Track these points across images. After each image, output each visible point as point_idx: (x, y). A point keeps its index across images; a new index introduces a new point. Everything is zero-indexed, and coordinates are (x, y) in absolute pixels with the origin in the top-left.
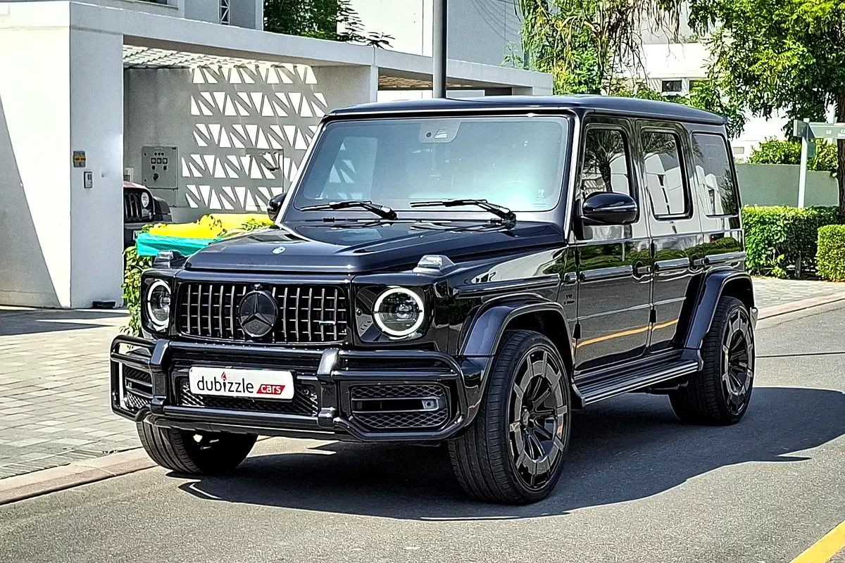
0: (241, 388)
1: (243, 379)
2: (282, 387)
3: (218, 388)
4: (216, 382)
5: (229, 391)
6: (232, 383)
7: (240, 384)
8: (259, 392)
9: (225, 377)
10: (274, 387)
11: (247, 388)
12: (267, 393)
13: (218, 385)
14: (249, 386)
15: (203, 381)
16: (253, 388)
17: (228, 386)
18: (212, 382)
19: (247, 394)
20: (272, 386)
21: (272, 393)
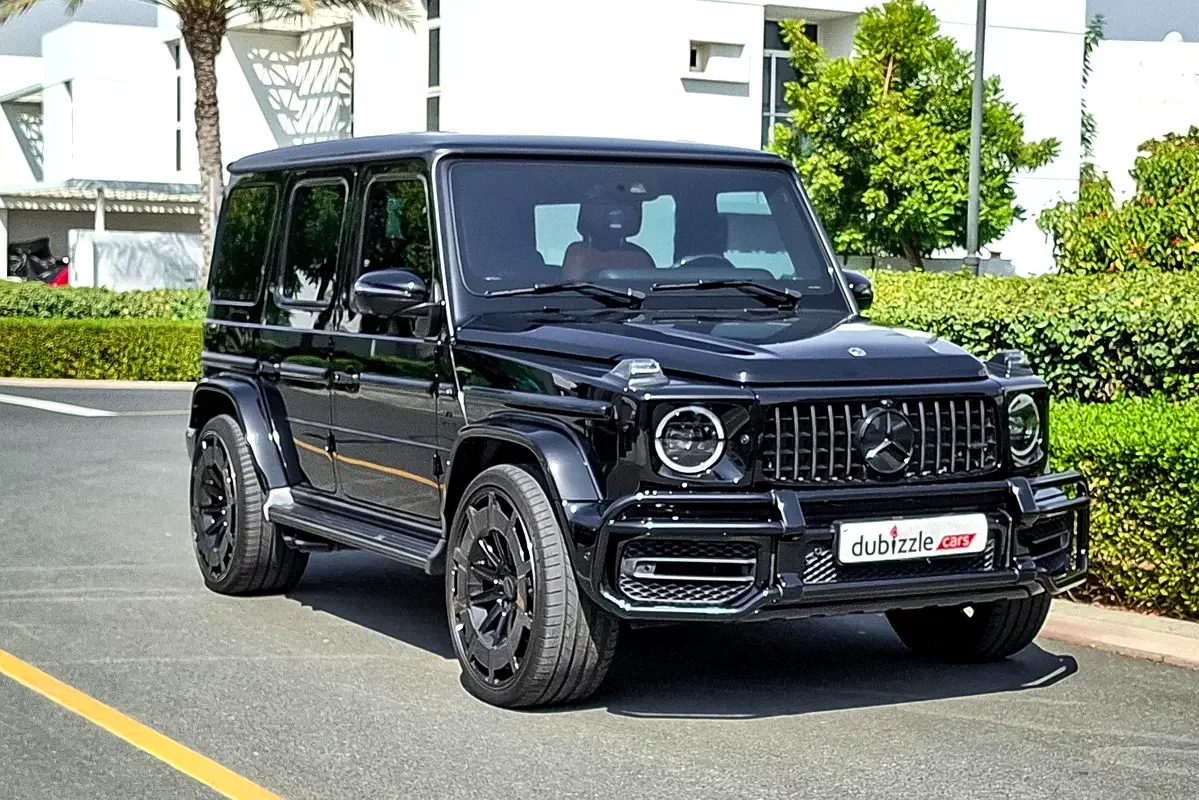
0: (916, 546)
1: (921, 533)
2: (971, 537)
3: (883, 550)
4: (880, 542)
5: (900, 551)
6: (905, 541)
7: (915, 540)
8: (941, 547)
9: (895, 532)
10: (960, 539)
11: (925, 543)
12: (950, 547)
13: (884, 546)
14: (929, 541)
15: (861, 544)
16: (932, 542)
17: (898, 545)
18: (875, 542)
19: (924, 553)
20: (957, 537)
21: (957, 547)
